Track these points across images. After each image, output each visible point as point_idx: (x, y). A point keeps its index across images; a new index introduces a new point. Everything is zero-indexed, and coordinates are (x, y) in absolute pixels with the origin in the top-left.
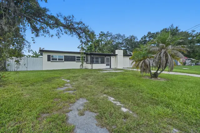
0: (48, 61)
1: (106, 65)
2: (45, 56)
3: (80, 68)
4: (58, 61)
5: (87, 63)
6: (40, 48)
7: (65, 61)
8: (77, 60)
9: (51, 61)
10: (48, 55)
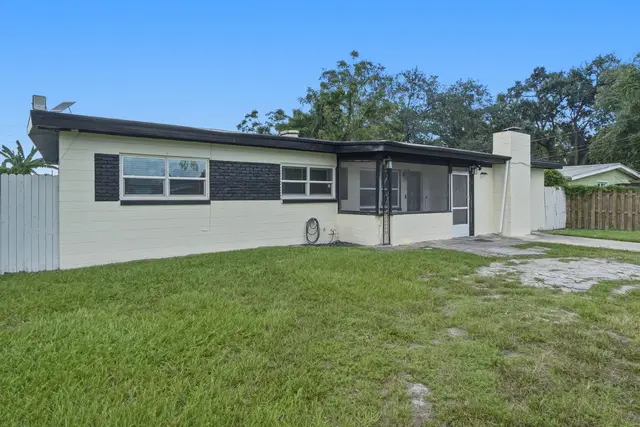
0: (99, 197)
1: (456, 222)
2: (78, 160)
3: (304, 242)
4: (167, 196)
5: (340, 211)
6: (37, 99)
7: (214, 196)
8: (289, 189)
9: (123, 197)
10: (98, 157)
